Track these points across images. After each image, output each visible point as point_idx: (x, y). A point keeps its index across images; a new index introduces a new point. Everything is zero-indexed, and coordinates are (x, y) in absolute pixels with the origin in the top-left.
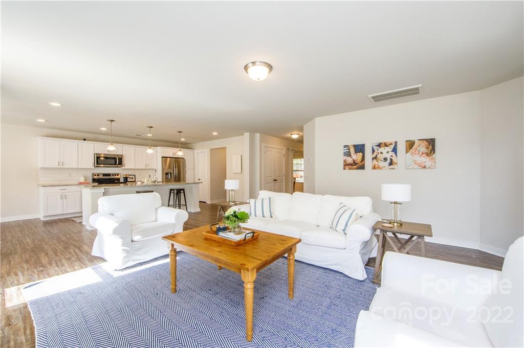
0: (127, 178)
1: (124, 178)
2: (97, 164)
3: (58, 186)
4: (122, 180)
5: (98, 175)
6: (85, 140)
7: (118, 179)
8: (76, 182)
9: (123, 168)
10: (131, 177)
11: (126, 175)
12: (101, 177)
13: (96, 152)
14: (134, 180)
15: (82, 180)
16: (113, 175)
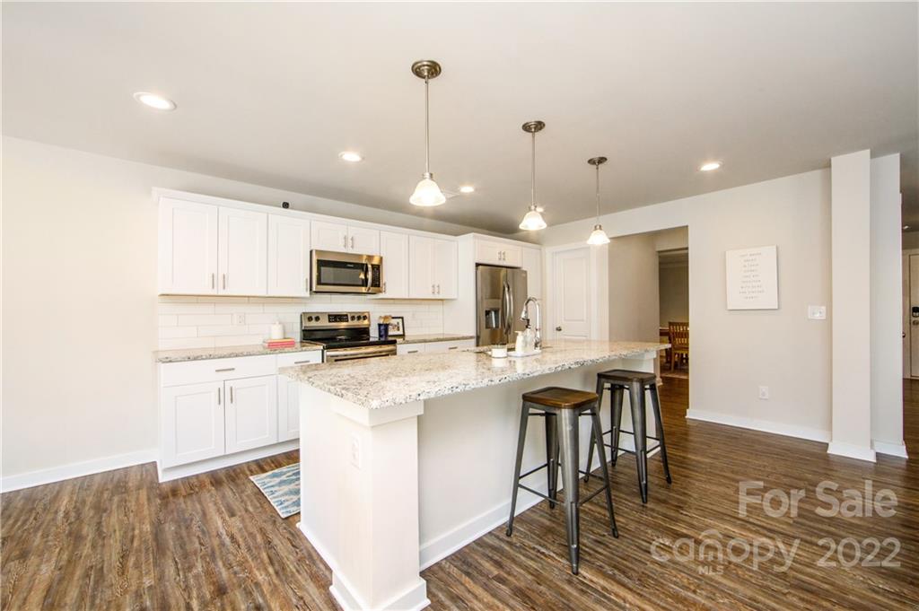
0: (386, 326)
1: (380, 325)
2: (319, 283)
3: (210, 357)
4: (374, 334)
5: (317, 319)
6: (286, 205)
7: (365, 331)
8: (258, 341)
9: (381, 296)
10: (394, 322)
11: (386, 318)
12: (324, 323)
13: (315, 247)
14: (401, 332)
15: (276, 335)
16: (353, 318)
